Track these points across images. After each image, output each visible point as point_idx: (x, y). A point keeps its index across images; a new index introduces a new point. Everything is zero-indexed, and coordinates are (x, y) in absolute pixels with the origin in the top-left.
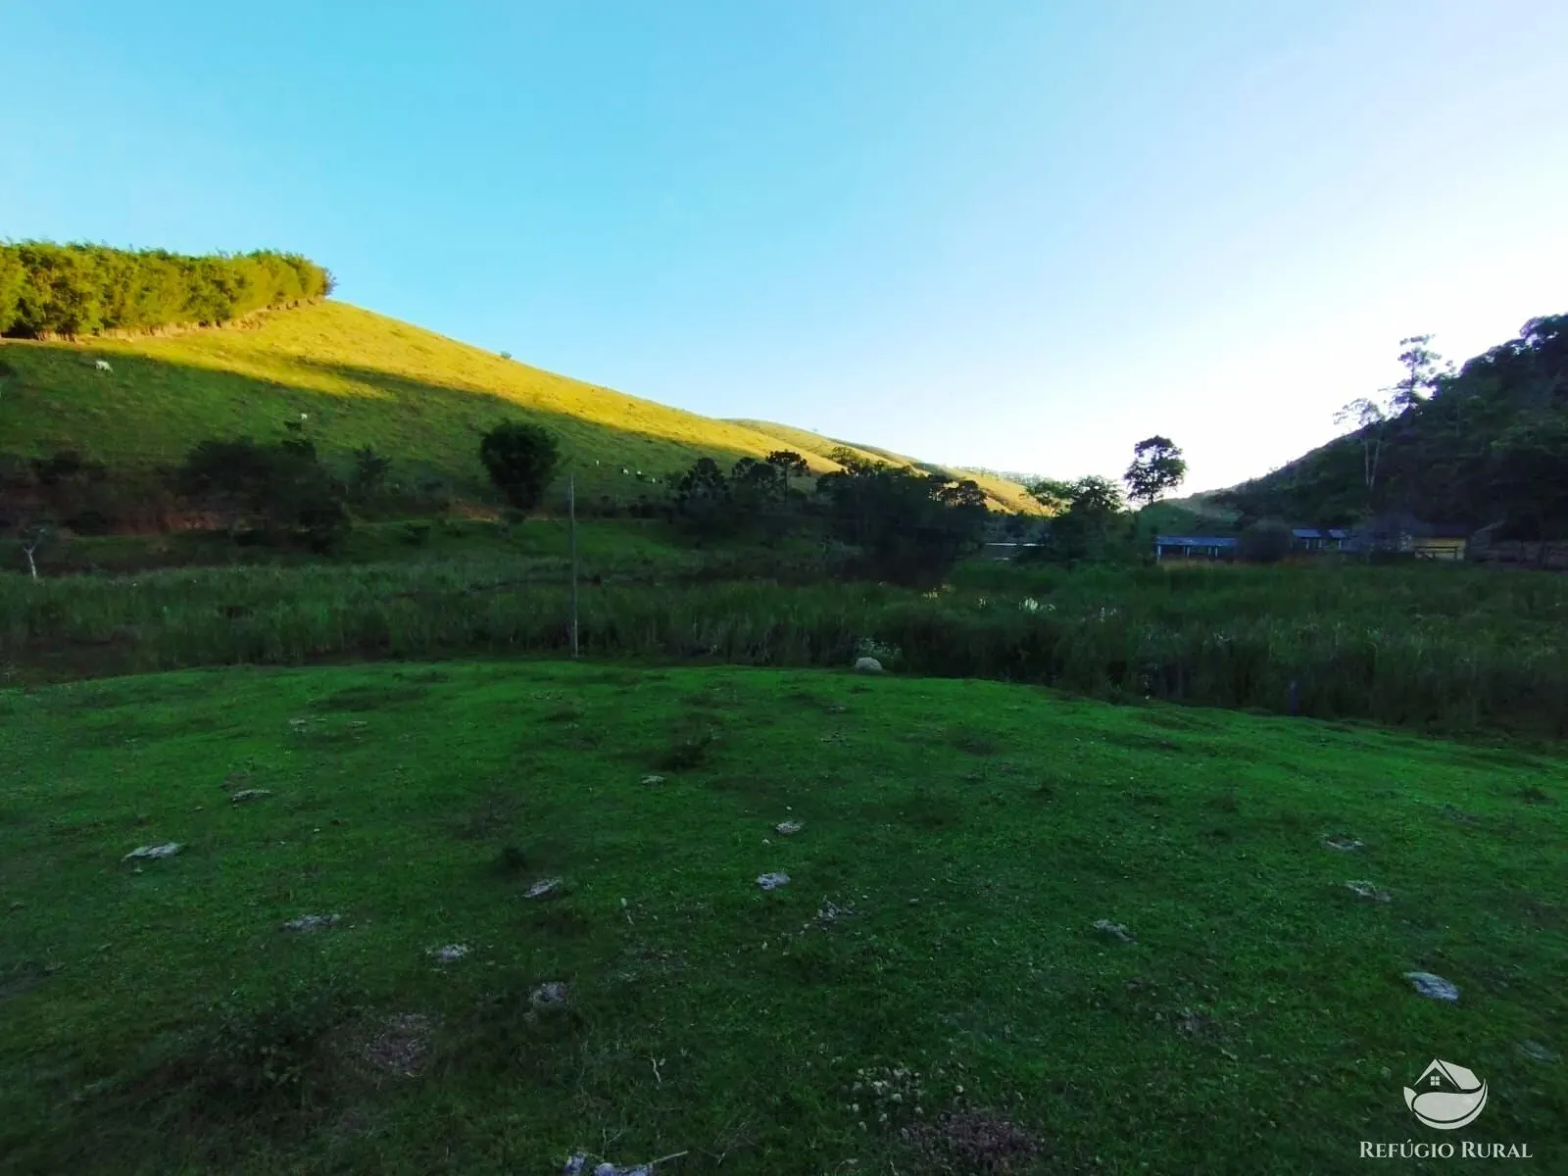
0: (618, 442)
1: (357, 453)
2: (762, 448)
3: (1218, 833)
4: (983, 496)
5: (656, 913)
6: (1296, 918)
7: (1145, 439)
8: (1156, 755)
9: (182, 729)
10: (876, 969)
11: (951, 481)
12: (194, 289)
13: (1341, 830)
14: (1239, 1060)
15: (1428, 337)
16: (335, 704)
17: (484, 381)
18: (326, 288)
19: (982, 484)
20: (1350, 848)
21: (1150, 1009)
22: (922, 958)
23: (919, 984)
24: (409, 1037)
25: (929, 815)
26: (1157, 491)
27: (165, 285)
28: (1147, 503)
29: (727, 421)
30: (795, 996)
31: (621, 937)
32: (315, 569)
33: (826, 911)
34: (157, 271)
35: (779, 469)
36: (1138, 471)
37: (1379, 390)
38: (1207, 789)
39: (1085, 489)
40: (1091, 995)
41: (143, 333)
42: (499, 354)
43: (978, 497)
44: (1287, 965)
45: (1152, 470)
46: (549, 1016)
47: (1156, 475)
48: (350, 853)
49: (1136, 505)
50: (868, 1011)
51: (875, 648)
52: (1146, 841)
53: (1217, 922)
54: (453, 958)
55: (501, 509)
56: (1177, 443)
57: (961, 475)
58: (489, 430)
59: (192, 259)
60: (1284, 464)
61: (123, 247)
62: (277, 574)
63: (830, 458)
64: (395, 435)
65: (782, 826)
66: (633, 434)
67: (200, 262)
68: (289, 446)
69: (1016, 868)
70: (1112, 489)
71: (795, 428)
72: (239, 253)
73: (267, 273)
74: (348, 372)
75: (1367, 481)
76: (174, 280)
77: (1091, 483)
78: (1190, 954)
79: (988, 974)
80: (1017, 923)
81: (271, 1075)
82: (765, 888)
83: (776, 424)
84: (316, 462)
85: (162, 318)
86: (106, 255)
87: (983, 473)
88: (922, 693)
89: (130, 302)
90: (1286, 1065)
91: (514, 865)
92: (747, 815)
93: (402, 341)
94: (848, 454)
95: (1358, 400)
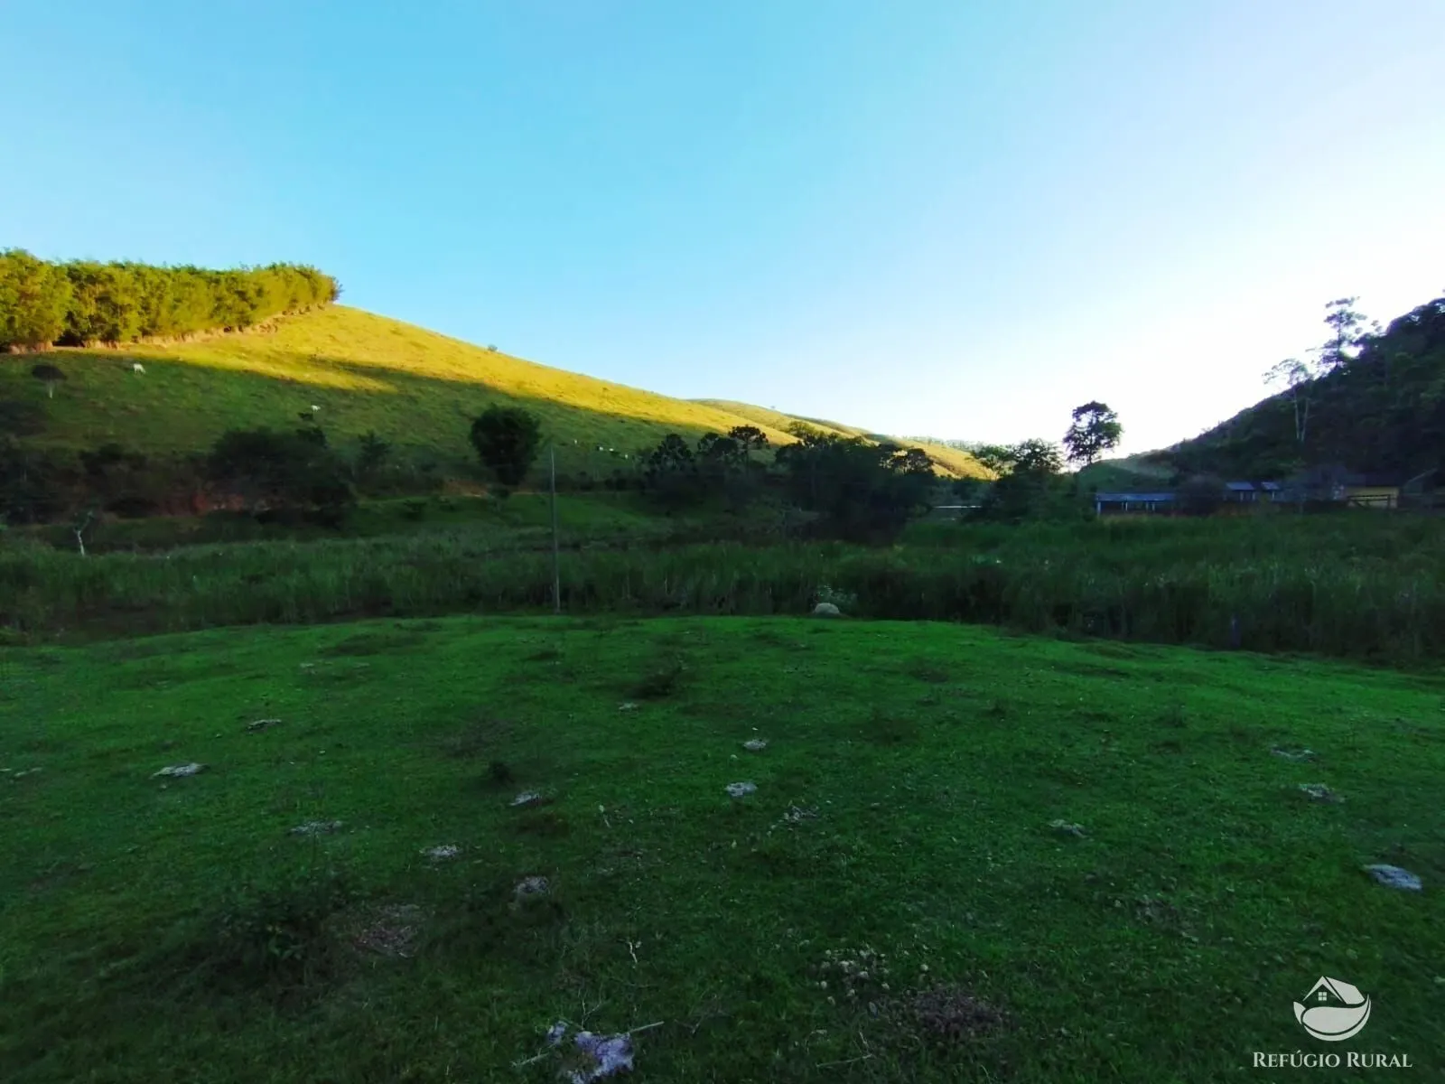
0: (594, 422)
1: (362, 439)
2: (724, 424)
3: (1168, 744)
4: (931, 463)
5: (632, 818)
6: (1252, 817)
7: (1082, 404)
8: (1103, 680)
9: (204, 673)
10: (841, 864)
11: (900, 449)
12: (219, 299)
13: (1288, 740)
14: (1201, 942)
15: (1353, 300)
16: (343, 650)
17: (474, 372)
18: (333, 294)
19: (929, 451)
20: (1300, 756)
21: (1109, 897)
22: (884, 853)
23: (882, 877)
24: (402, 924)
25: (887, 733)
26: (1095, 453)
27: (194, 296)
28: (1086, 465)
29: (693, 401)
30: (763, 887)
31: (599, 838)
32: (326, 542)
33: (791, 814)
34: (187, 284)
35: (741, 443)
36: (1076, 435)
37: (1307, 351)
38: (1155, 707)
39: (1027, 451)
40: (1050, 885)
41: (176, 339)
42: (486, 347)
43: (926, 463)
44: (1244, 858)
45: (1090, 433)
46: (531, 906)
47: (1094, 438)
48: (352, 771)
49: (1075, 467)
50: (834, 900)
51: (833, 594)
52: (1097, 752)
53: (1172, 822)
54: (443, 857)
55: (489, 486)
56: (1113, 407)
57: (909, 444)
58: (478, 415)
59: (218, 273)
60: (1216, 425)
61: (157, 264)
62: (292, 547)
63: (787, 431)
64: (394, 422)
65: (749, 743)
66: (607, 415)
67: (226, 276)
68: (303, 434)
69: (972, 777)
70: (1052, 451)
71: (755, 406)
72: (259, 266)
73: (282, 283)
74: (353, 368)
75: (1298, 436)
76: (203, 292)
77: (1032, 446)
78: (1148, 850)
79: (949, 868)
80: (976, 824)
81: (277, 951)
82: (733, 795)
83: (736, 402)
84: (326, 448)
85: (192, 325)
86: (143, 271)
87: (930, 441)
88: (879, 632)
89: (164, 312)
90: (1248, 947)
91: (501, 777)
92: (716, 735)
93: (401, 339)
94: (803, 428)
95: (1286, 361)
